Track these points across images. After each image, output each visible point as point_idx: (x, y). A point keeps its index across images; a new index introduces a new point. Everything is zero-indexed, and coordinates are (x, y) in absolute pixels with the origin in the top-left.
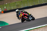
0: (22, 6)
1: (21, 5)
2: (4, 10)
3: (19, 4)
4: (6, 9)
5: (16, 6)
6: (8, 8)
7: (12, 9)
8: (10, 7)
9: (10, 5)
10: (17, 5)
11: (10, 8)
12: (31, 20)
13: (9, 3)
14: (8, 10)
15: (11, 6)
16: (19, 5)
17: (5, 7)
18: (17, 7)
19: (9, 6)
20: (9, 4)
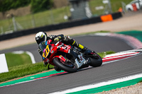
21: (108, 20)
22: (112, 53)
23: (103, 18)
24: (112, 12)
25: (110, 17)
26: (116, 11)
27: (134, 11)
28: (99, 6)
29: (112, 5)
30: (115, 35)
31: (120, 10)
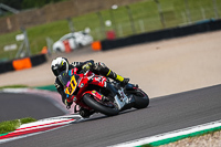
0: (185, 19)
1: (183, 14)
2: (102, 37)
3: (171, 8)
4: (111, 30)
5: (159, 18)
6: (120, 27)
7: (138, 32)
8: (132, 20)
9: (130, 15)
10: (162, 14)
11: (133, 27)
12: (123, 109)
13: (124, 4)
14: (121, 34)
15: (134, 17)
16: (171, 12)
17: (108, 23)
18: (162, 21)
19: (127, 18)
20: (127, 7)
21: (24, 68)
22: (30, 121)
23: (16, 64)
24: (31, 54)
25: (28, 62)
26: (38, 53)
27: (65, 52)
28: (9, 44)
29: (30, 42)
30: (35, 91)
31: (44, 51)
